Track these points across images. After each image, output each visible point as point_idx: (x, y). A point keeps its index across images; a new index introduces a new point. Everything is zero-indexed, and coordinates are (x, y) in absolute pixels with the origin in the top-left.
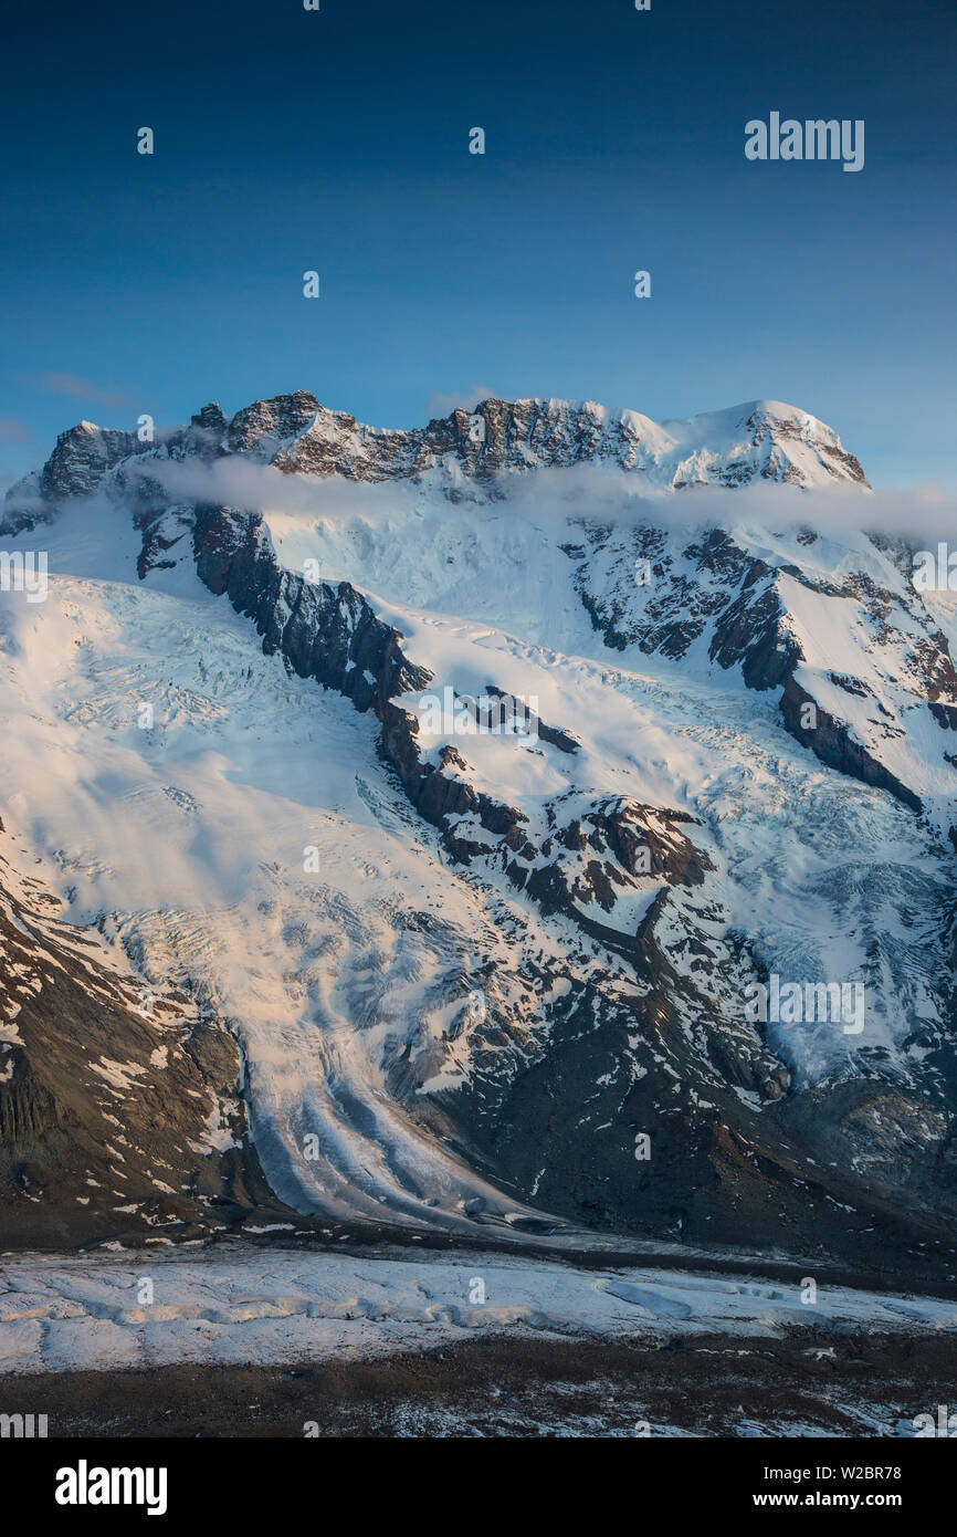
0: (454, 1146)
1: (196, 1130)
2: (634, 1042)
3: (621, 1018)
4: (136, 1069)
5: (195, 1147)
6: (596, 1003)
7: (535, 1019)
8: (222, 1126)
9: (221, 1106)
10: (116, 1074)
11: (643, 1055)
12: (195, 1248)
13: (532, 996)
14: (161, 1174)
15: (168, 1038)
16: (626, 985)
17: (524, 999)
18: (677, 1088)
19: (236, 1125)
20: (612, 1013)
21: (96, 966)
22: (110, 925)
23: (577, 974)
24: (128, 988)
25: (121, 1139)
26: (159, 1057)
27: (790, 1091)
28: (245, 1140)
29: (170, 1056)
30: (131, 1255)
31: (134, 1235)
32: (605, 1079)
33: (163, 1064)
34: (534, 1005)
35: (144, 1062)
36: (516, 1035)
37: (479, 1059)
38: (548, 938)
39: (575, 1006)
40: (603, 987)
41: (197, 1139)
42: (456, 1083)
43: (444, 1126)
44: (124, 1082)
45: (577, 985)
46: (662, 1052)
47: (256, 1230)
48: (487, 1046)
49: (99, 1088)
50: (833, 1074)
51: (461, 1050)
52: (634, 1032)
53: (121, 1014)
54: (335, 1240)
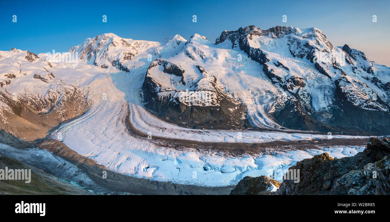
0: (273, 119)
1: (241, 117)
2: (295, 107)
3: (294, 104)
4: (234, 109)
5: (241, 119)
6: (291, 102)
7: (283, 104)
8: (244, 116)
9: (244, 114)
10: (231, 110)
11: (296, 108)
12: (241, 130)
13: (283, 101)
14: (237, 122)
15: (237, 106)
16: (295, 100)
17: (282, 101)
18: (300, 112)
19: (246, 116)
20: (293, 103)
21: (228, 97)
22: (230, 92)
23: (288, 98)
24: (232, 100)
25: (232, 117)
26: (236, 108)
27: (314, 113)
28: (247, 118)
29: (237, 108)
30: (234, 131)
31: (234, 129)
32: (292, 111)
33: (237, 109)
34: (283, 102)
35: (235, 109)
36: (281, 106)
37: (276, 109)
38: (285, 94)
39: (288, 102)
40: (292, 100)
41: (241, 118)
42: (273, 111)
43: (271, 117)
44: (232, 111)
45: (288, 100)
46: (299, 108)
47: (249, 128)
48: (277, 107)
49: (229, 111)
50: (319, 111)
51: (274, 108)
52: (295, 105)
53: (231, 103)
54: (258, 130)
